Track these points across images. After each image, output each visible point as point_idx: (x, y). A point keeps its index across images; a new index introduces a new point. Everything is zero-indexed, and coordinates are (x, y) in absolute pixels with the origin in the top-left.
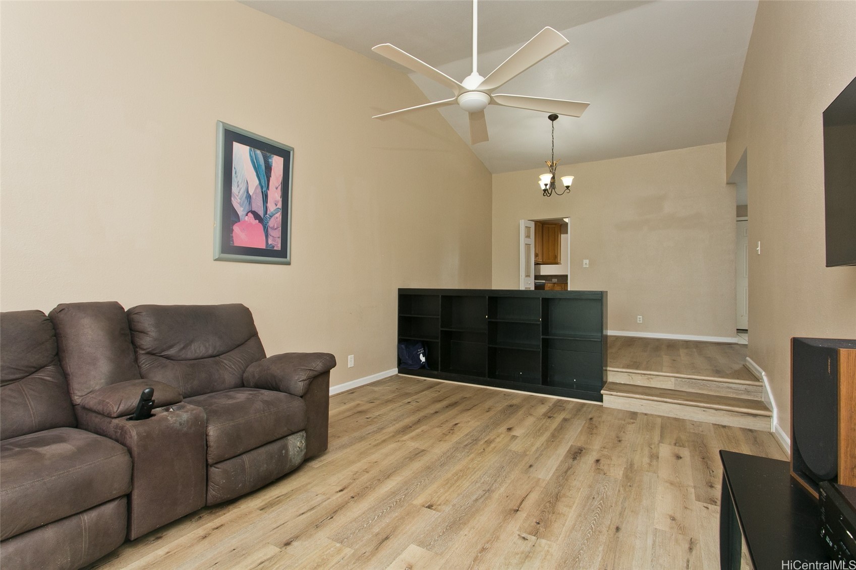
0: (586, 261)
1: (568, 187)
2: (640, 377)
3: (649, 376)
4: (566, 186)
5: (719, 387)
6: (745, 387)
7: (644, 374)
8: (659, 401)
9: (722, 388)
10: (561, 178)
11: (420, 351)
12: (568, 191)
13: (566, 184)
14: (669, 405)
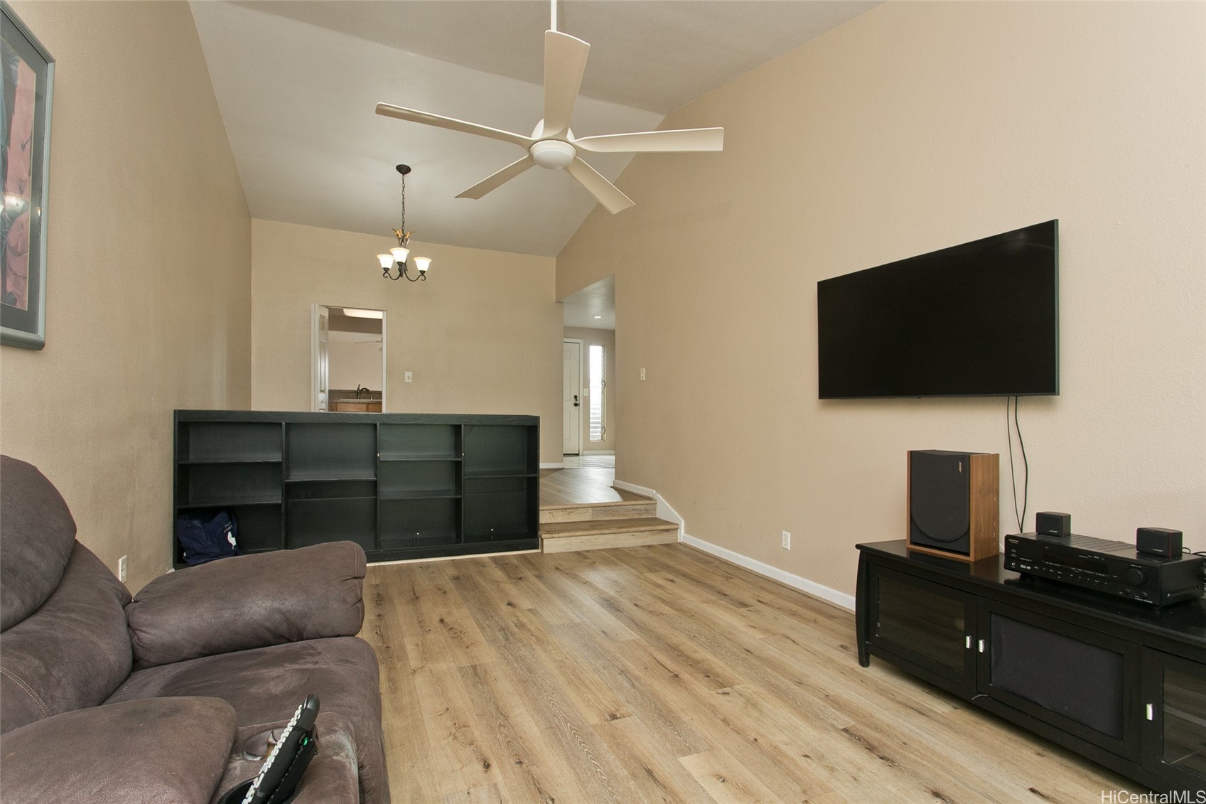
0: (408, 374)
1: (423, 272)
2: (561, 513)
3: (570, 511)
4: (421, 271)
5: (626, 511)
6: (645, 506)
7: (565, 509)
8: (597, 534)
9: (629, 510)
10: (414, 259)
11: (228, 527)
12: (422, 277)
13: (420, 268)
14: (605, 536)
